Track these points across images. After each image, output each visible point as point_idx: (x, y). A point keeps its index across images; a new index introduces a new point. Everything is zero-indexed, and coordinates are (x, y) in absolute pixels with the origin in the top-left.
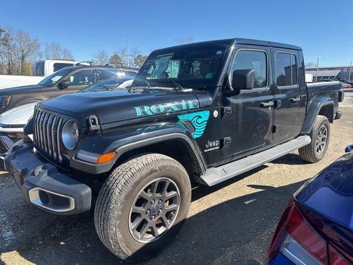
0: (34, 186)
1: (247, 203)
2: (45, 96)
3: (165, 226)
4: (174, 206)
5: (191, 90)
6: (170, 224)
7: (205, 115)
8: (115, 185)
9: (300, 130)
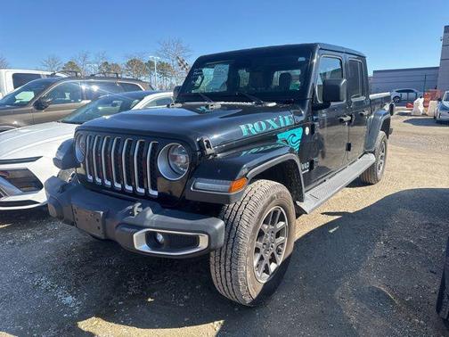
0: (140, 228)
1: (331, 231)
2: (16, 119)
3: (276, 262)
4: (281, 238)
5: (274, 104)
6: (280, 259)
7: (298, 132)
8: (238, 217)
9: (362, 148)
